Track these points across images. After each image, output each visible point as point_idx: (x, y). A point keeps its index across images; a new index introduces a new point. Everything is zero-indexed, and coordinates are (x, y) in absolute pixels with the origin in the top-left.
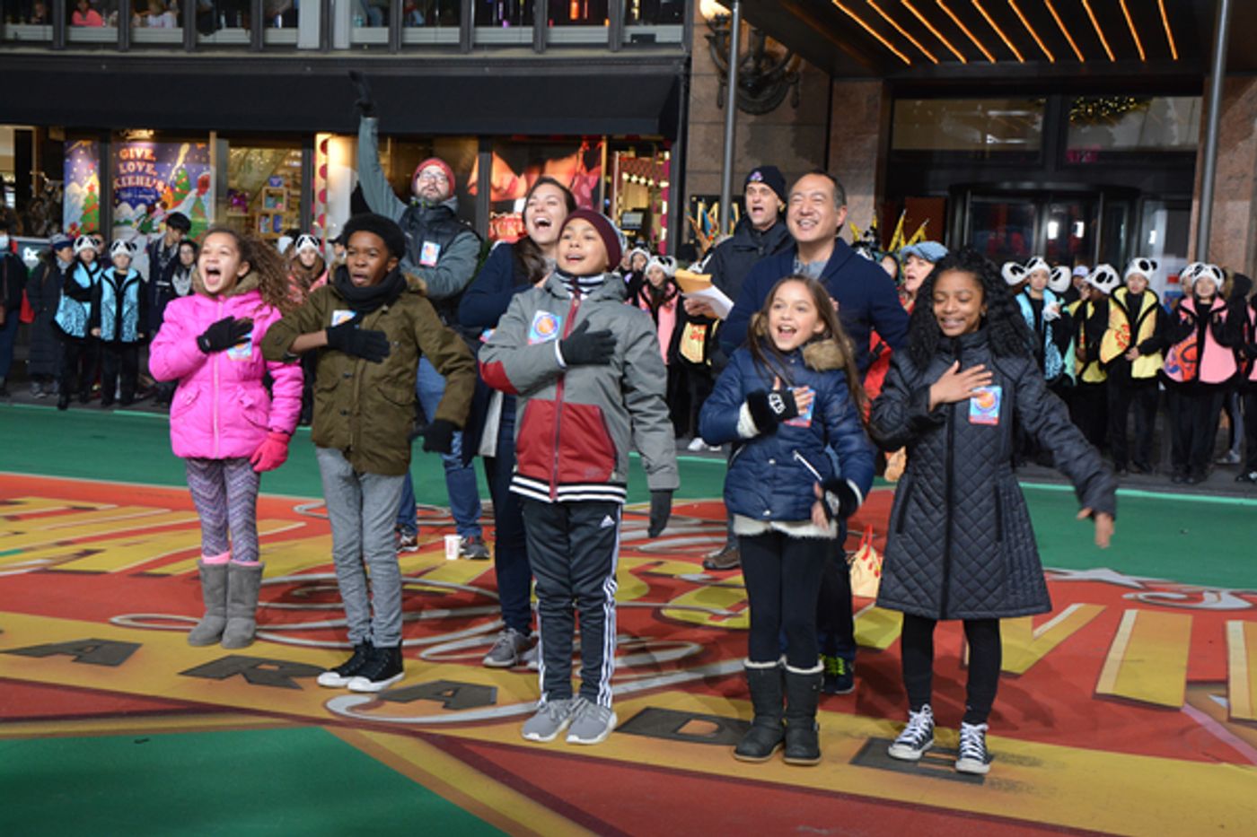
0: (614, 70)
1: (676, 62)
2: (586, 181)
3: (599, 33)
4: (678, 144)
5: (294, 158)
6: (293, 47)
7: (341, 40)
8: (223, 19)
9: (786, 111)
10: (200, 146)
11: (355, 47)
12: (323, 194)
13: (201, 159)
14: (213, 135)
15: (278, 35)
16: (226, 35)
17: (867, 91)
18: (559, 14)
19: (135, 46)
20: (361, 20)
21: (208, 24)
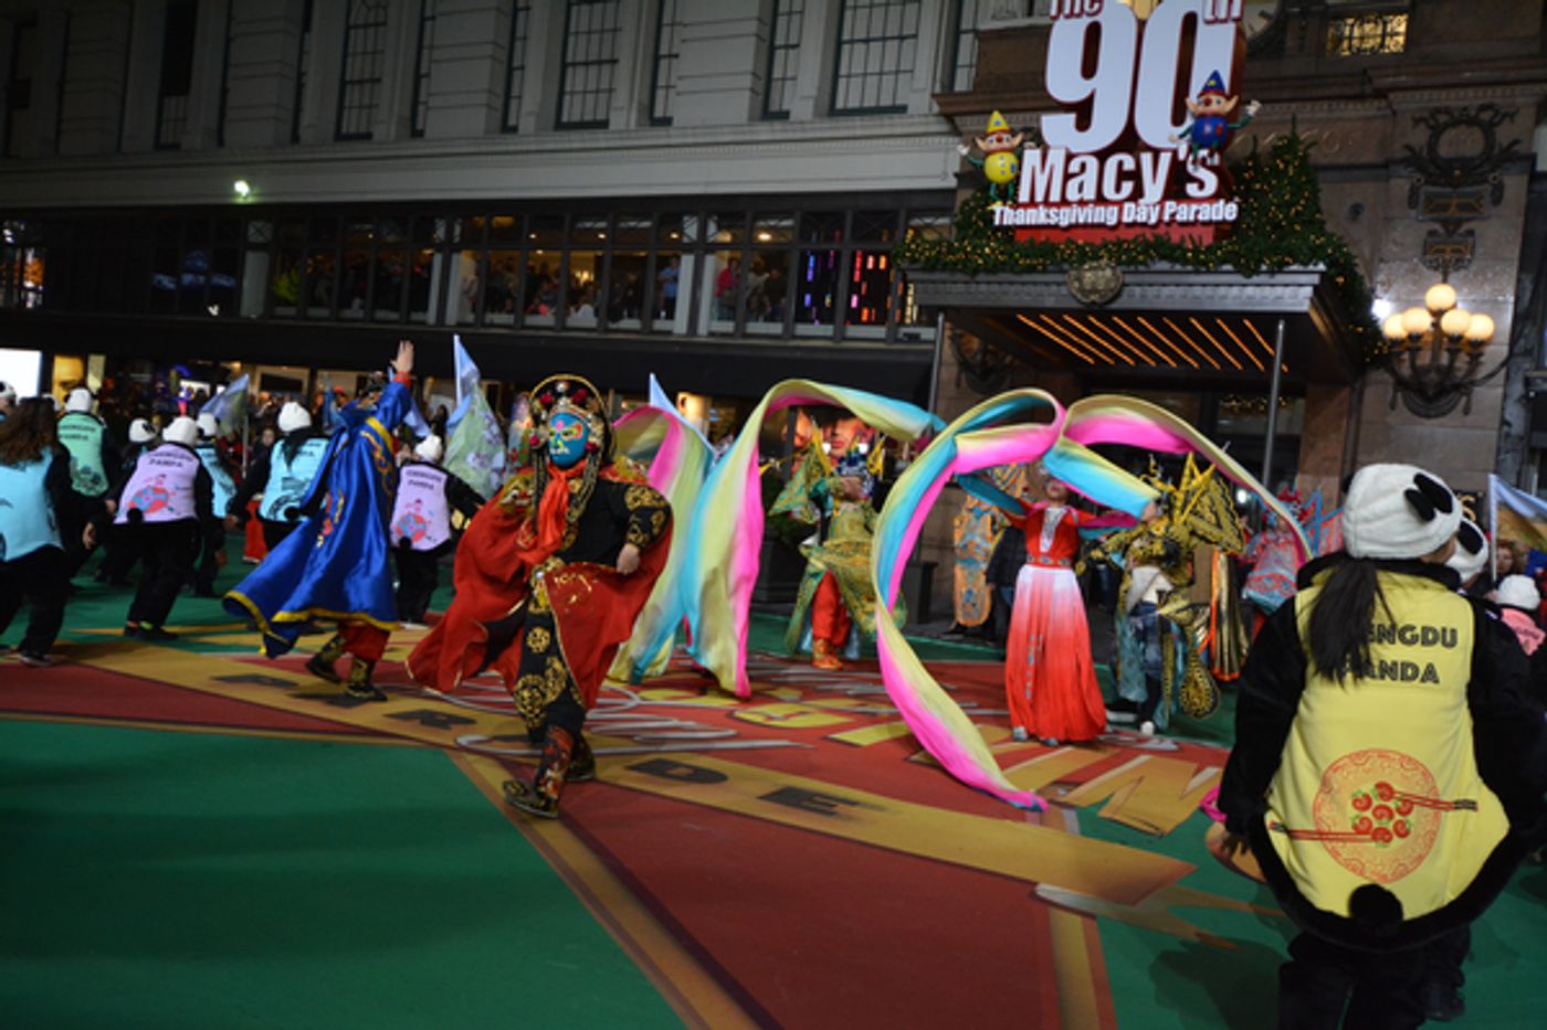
0: (886, 358)
3: (879, 332)
6: (669, 333)
7: (702, 329)
8: (625, 313)
11: (711, 334)
14: (612, 392)
15: (660, 325)
18: (854, 317)
19: (566, 329)
20: (716, 315)
21: (614, 315)
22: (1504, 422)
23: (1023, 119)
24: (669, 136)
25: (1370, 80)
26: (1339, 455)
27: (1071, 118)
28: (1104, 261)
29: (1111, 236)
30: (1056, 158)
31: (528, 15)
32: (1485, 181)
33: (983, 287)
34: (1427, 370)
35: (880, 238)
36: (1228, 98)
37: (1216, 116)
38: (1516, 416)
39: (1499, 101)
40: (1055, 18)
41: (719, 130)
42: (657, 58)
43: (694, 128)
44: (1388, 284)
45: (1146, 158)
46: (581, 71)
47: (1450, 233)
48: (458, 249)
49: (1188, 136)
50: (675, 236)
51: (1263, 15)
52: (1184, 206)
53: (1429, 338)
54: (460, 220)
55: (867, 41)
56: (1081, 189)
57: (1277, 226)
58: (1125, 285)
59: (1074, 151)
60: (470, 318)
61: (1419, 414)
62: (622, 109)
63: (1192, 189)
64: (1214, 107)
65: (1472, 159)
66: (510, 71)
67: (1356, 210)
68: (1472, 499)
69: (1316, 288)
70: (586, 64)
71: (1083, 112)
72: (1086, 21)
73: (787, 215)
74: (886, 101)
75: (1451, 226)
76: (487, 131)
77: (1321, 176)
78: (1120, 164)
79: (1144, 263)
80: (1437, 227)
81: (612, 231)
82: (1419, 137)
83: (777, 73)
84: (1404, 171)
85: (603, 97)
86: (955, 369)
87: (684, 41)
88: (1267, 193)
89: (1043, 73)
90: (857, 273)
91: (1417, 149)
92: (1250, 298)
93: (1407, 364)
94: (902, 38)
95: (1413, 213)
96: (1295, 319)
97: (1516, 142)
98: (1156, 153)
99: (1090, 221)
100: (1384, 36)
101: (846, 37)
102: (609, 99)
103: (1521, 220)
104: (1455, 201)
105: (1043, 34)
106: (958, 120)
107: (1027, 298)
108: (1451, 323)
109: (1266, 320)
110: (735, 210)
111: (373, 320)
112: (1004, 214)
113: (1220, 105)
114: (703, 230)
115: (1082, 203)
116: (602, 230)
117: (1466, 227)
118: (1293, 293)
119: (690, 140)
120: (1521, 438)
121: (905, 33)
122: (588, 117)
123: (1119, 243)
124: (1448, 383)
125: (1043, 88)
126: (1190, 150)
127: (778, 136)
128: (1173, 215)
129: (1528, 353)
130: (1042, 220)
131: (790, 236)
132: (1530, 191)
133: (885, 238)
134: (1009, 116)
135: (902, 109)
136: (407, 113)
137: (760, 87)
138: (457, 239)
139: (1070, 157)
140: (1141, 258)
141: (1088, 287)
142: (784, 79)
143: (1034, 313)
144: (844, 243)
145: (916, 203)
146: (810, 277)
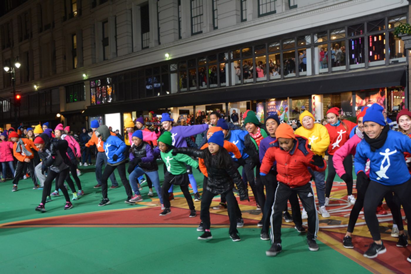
0: (387, 71)
1: (405, 67)
2: (381, 99)
3: (383, 62)
4: (407, 87)
5: (306, 101)
6: (306, 76)
7: (317, 72)
8: (289, 72)
10: (285, 101)
11: (320, 74)
12: (314, 109)
13: (285, 104)
14: (288, 98)
16: (290, 75)
18: (372, 59)
19: (270, 80)
20: (321, 68)
21: (286, 73)
24: (297, 11)
35: (378, 29)
41: (314, 5)
43: (306, 6)
48: (232, 61)
50: (302, 43)
54: (232, 52)
60: (239, 82)
62: (280, 6)
66: (242, 2)
73: (342, 28)
76: (237, 23)
81: (281, 46)
85: (273, 3)
90: (371, 43)
102: (275, 4)
110: (323, 31)
111: (210, 88)
114: (313, 39)
116: (278, 46)
119: (305, 11)
122: (269, 11)
131: (344, 35)
133: (380, 29)
136: (212, 23)
138: (232, 58)
144: (365, 34)
145: (391, 14)
146: (353, 48)
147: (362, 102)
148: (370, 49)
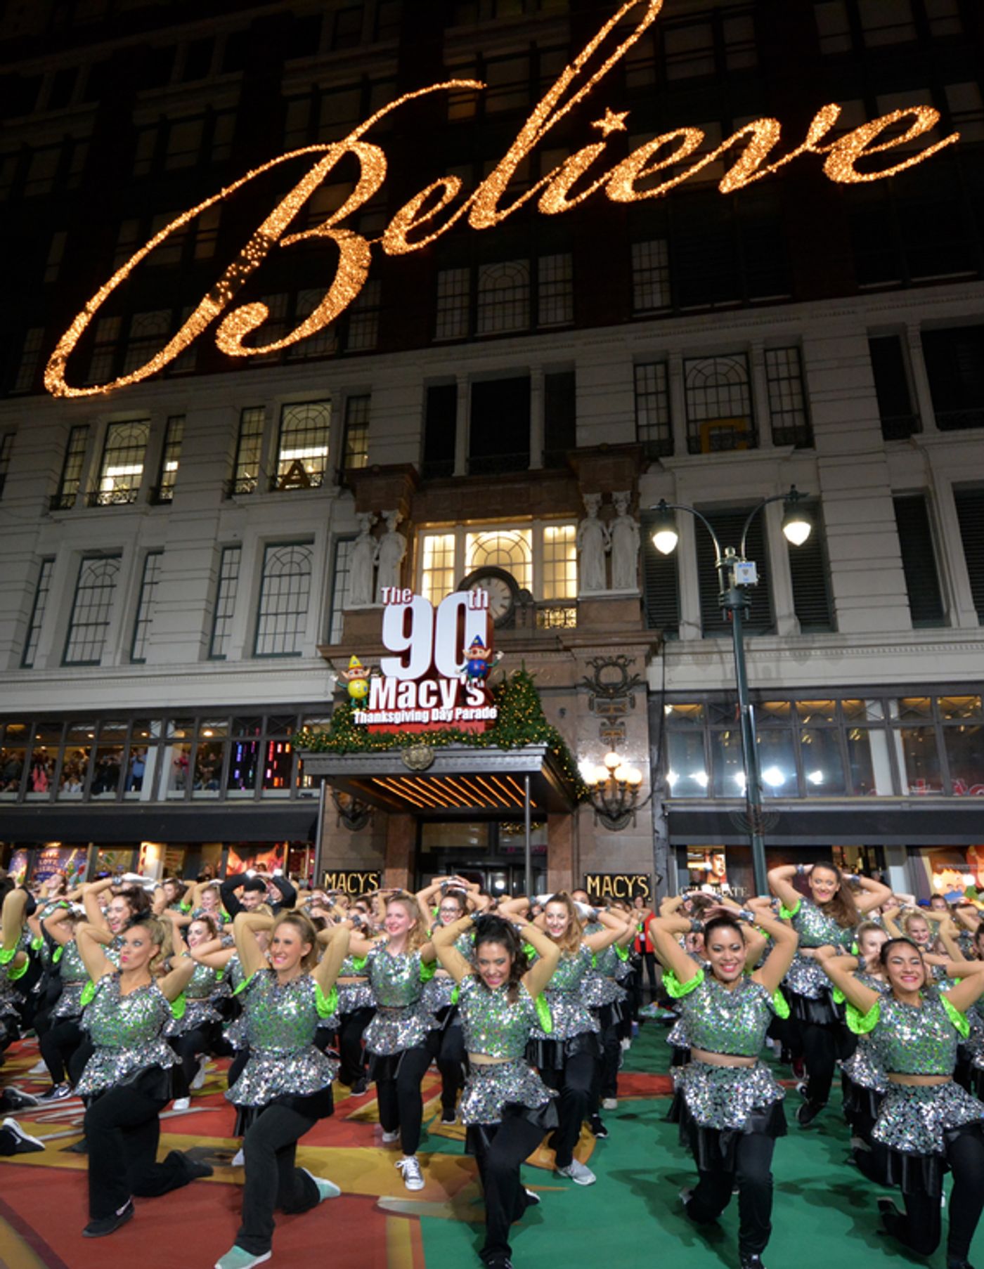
0: (291, 810)
2: (276, 864)
3: (286, 793)
4: (315, 842)
5: (127, 853)
6: (137, 800)
7: (162, 796)
8: (105, 788)
9: (368, 829)
10: (83, 850)
11: (168, 800)
13: (82, 857)
14: (91, 845)
16: (104, 795)
17: (404, 820)
18: (268, 784)
19: (57, 801)
20: (171, 788)
21: (96, 789)
22: (655, 831)
23: (370, 661)
24: (143, 670)
25: (561, 642)
26: (570, 856)
27: (399, 660)
28: (423, 744)
29: (426, 729)
30: (391, 683)
31: (46, 596)
32: (625, 696)
33: (350, 762)
34: (611, 802)
35: (286, 733)
36: (486, 650)
37: (480, 660)
38: (661, 826)
39: (626, 654)
40: (386, 604)
42: (137, 622)
43: (162, 665)
44: (584, 753)
45: (443, 683)
46: (82, 629)
47: (612, 724)
49: (466, 671)
50: (144, 734)
51: (502, 606)
52: (466, 711)
53: (609, 784)
55: (276, 614)
56: (406, 701)
57: (519, 721)
58: (436, 758)
59: (401, 679)
61: (610, 829)
62: (110, 653)
63: (470, 701)
64: (478, 655)
65: (617, 684)
66: (31, 628)
67: (562, 712)
68: (644, 878)
69: (544, 757)
70: (87, 625)
71: (405, 657)
72: (404, 607)
73: (224, 719)
74: (288, 649)
75: (612, 720)
76: (9, 667)
77: (542, 693)
78: (429, 687)
79: (445, 744)
80: (605, 720)
81: (99, 733)
82: (590, 672)
83: (218, 632)
84: (585, 690)
85: (97, 646)
86: (335, 815)
87: (156, 612)
88: (512, 702)
89: (380, 635)
90: (271, 755)
91: (589, 677)
92: (508, 763)
93: (600, 800)
94: (298, 613)
95: (592, 713)
96: (534, 775)
97: (637, 675)
98: (449, 680)
99: (413, 720)
100: (565, 619)
101: (263, 611)
102: (102, 648)
103: (646, 716)
104: (612, 707)
105: (380, 613)
106: (333, 661)
107: (377, 768)
108: (619, 776)
109: (519, 776)
110: (186, 717)
112: (361, 717)
113: (483, 654)
114: (164, 730)
115: (408, 709)
116: (91, 732)
117: (619, 720)
118: (531, 760)
119: (158, 673)
120: (665, 840)
121: (300, 610)
122: (86, 658)
123: (430, 733)
124: (623, 810)
125: (381, 642)
126: (468, 679)
127: (218, 670)
128: (460, 716)
129: (661, 790)
130: (384, 720)
131: (225, 733)
132: (648, 701)
133: (289, 733)
134: (364, 659)
135: (299, 654)
137: (207, 640)
139: (399, 682)
140: (444, 741)
141: (414, 760)
142: (223, 636)
143: (382, 777)
144: (262, 736)
145: (309, 710)
146: (239, 759)
147: (240, 867)
148: (268, 765)
